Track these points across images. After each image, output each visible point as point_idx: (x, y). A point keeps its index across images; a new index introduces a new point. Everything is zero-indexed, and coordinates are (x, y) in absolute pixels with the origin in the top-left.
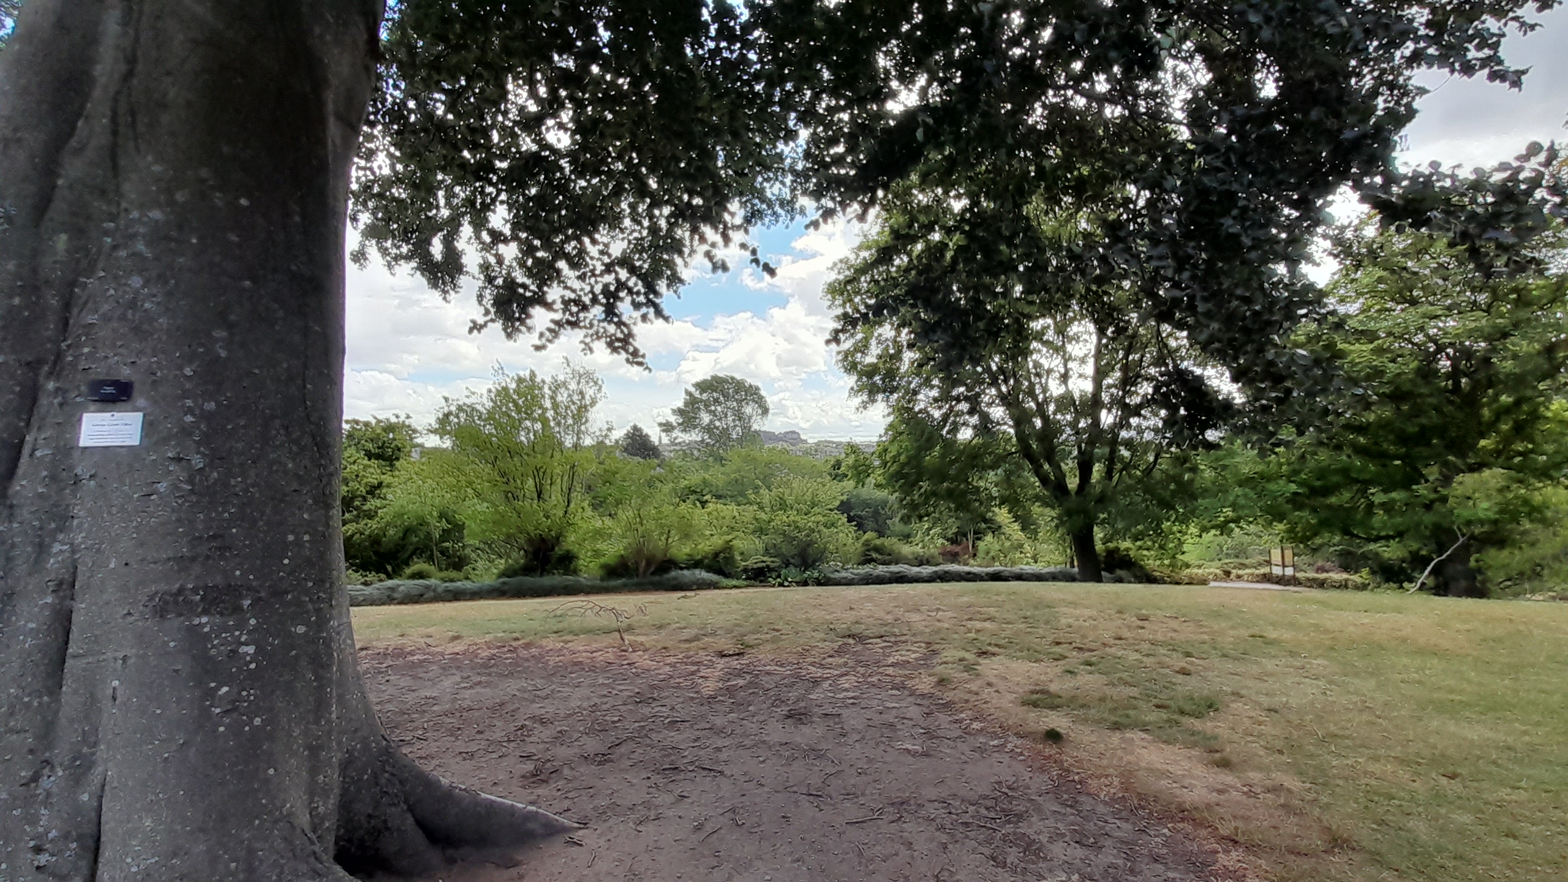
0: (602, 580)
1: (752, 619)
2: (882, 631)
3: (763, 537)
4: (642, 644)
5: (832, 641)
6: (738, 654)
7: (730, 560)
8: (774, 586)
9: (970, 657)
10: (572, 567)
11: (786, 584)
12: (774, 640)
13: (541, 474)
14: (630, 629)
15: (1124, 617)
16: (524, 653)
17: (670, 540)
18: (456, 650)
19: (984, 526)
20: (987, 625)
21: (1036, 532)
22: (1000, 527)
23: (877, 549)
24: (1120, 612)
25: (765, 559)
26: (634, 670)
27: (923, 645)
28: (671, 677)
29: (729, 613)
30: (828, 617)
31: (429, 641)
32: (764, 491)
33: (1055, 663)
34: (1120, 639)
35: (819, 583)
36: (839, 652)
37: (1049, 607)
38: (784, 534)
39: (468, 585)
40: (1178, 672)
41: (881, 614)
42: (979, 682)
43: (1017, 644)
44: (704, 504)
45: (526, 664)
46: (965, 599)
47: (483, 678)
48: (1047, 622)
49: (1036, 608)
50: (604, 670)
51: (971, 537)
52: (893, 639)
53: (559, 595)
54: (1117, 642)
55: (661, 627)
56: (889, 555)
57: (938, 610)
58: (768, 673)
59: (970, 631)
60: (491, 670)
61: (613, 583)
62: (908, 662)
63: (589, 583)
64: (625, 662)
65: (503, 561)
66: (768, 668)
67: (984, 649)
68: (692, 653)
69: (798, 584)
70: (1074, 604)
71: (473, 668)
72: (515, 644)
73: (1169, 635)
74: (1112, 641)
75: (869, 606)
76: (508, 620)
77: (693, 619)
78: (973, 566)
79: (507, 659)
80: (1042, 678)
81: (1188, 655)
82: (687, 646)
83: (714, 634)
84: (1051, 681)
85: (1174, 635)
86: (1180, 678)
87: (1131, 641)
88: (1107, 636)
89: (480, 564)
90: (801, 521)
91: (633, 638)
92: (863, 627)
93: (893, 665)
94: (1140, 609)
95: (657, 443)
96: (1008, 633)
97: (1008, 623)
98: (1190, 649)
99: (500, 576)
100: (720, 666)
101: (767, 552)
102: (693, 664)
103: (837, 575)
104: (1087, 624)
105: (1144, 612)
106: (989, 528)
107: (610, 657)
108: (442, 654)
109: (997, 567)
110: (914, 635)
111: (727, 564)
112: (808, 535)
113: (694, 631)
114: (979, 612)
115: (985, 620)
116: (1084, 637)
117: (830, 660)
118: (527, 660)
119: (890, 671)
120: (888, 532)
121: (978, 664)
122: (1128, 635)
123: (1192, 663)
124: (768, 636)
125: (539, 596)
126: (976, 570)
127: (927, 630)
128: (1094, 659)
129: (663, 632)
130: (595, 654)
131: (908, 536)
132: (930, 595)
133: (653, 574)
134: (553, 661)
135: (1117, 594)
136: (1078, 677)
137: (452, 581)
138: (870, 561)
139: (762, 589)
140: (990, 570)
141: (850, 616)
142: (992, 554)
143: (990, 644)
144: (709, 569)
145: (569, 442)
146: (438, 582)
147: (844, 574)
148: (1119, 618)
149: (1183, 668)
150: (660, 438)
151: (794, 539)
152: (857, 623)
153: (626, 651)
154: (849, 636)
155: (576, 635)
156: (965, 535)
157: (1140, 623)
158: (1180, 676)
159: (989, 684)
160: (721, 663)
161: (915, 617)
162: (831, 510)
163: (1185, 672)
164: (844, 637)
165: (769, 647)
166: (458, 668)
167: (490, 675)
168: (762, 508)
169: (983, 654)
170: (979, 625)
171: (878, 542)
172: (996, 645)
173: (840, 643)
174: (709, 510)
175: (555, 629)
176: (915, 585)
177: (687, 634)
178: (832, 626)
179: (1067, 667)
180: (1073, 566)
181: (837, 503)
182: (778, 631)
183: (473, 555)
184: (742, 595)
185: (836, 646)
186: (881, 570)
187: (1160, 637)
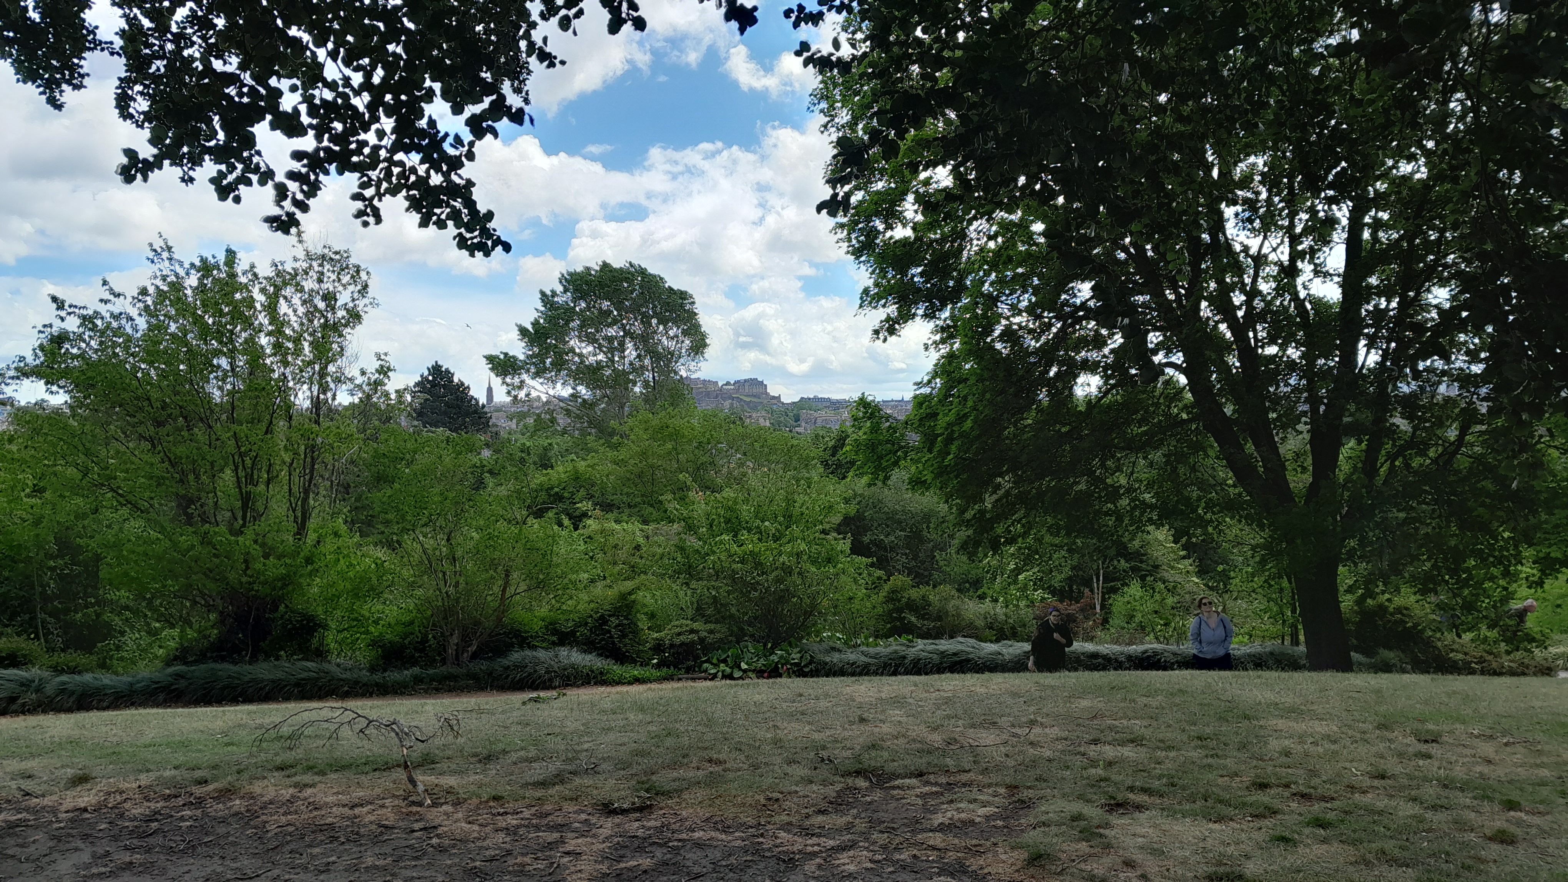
0: (373, 669)
1: (669, 742)
2: (921, 762)
3: (694, 584)
4: (450, 791)
5: (824, 783)
6: (640, 809)
7: (630, 630)
8: (714, 677)
9: (1093, 812)
10: (315, 642)
11: (737, 674)
12: (711, 781)
13: (248, 462)
14: (428, 762)
15: (1391, 736)
16: (217, 809)
17: (510, 591)
18: (82, 803)
19: (1123, 564)
20: (1128, 752)
21: (1225, 577)
22: (1157, 567)
23: (911, 606)
24: (1382, 726)
25: (696, 626)
26: (435, 841)
27: (1002, 791)
28: (509, 853)
29: (623, 729)
30: (816, 736)
31: (28, 785)
32: (696, 496)
33: (1257, 824)
34: (1383, 777)
35: (800, 672)
36: (838, 804)
37: (1246, 717)
38: (733, 577)
39: (106, 679)
40: (1490, 839)
41: (919, 730)
42: (1107, 861)
43: (1184, 788)
44: (577, 520)
45: (222, 830)
46: (1085, 703)
47: (137, 857)
48: (1243, 746)
49: (1223, 719)
50: (376, 840)
51: (1098, 585)
52: (943, 780)
53: (287, 699)
54: (1376, 783)
55: (488, 758)
56: (939, 618)
57: (1032, 723)
58: (699, 845)
59: (1094, 763)
60: (151, 840)
61: (394, 676)
62: (972, 822)
63: (347, 675)
64: (417, 826)
65: (176, 632)
66: (697, 835)
67: (1120, 797)
68: (548, 807)
69: (760, 673)
70: (1292, 712)
71: (115, 838)
72: (198, 791)
73: (1478, 769)
74: (1367, 782)
75: (896, 714)
76: (184, 745)
77: (552, 743)
78: (1101, 642)
79: (182, 819)
80: (1230, 850)
81: (1511, 805)
82: (539, 793)
83: (594, 770)
84: (1247, 857)
85: (1486, 769)
86: (1495, 849)
87: (1405, 782)
88: (1357, 772)
89: (131, 639)
90: (766, 551)
91: (432, 779)
92: (885, 754)
93: (942, 828)
94: (1423, 721)
95: (483, 400)
96: (1169, 766)
97: (1170, 748)
98: (1515, 796)
99: (168, 663)
100: (605, 832)
101: (699, 612)
102: (551, 828)
103: (836, 657)
104: (1320, 749)
105: (1430, 726)
106: (1134, 569)
107: (389, 816)
108: (54, 811)
109: (1150, 645)
110: (985, 771)
111: (624, 636)
112: (779, 580)
113: (554, 767)
114: (1111, 728)
115: (1123, 743)
116: (1313, 773)
117: (820, 818)
118: (223, 821)
119: (937, 839)
120: (936, 575)
121: (1107, 825)
122: (1398, 769)
123: (1519, 823)
124: (700, 773)
125: (249, 700)
126: (1105, 649)
127: (1011, 763)
128: (1331, 816)
129: (493, 769)
130: (357, 811)
131: (976, 584)
132: (1015, 695)
133: (474, 656)
134: (274, 821)
135: (1378, 692)
136: (1301, 850)
137: (73, 671)
138: (901, 628)
139: (690, 683)
140: (1136, 649)
141: (859, 736)
142: (1138, 617)
143: (1131, 789)
144: (588, 646)
145: (302, 398)
146: (46, 674)
147: (851, 656)
148: (1383, 739)
149: (1502, 832)
150: (490, 390)
151: (754, 587)
152: (874, 746)
153: (420, 804)
154: (858, 773)
155: (322, 773)
156: (1088, 583)
157: (1423, 748)
158: (1495, 847)
159: (1129, 864)
160: (607, 826)
161: (987, 738)
162: (824, 532)
163: (1503, 838)
164: (850, 774)
165: (701, 794)
166: (85, 837)
167: (149, 850)
168: (691, 528)
169: (1116, 806)
170: (1109, 752)
171: (914, 594)
172: (1144, 790)
173: (838, 787)
174: (586, 532)
175: (279, 760)
176: (987, 675)
177: (538, 771)
178: (824, 754)
179: (1280, 831)
180: (1295, 642)
181: (837, 519)
182: (719, 762)
183: (117, 621)
184: (650, 695)
185: (831, 792)
186: (921, 647)
187: (1459, 772)
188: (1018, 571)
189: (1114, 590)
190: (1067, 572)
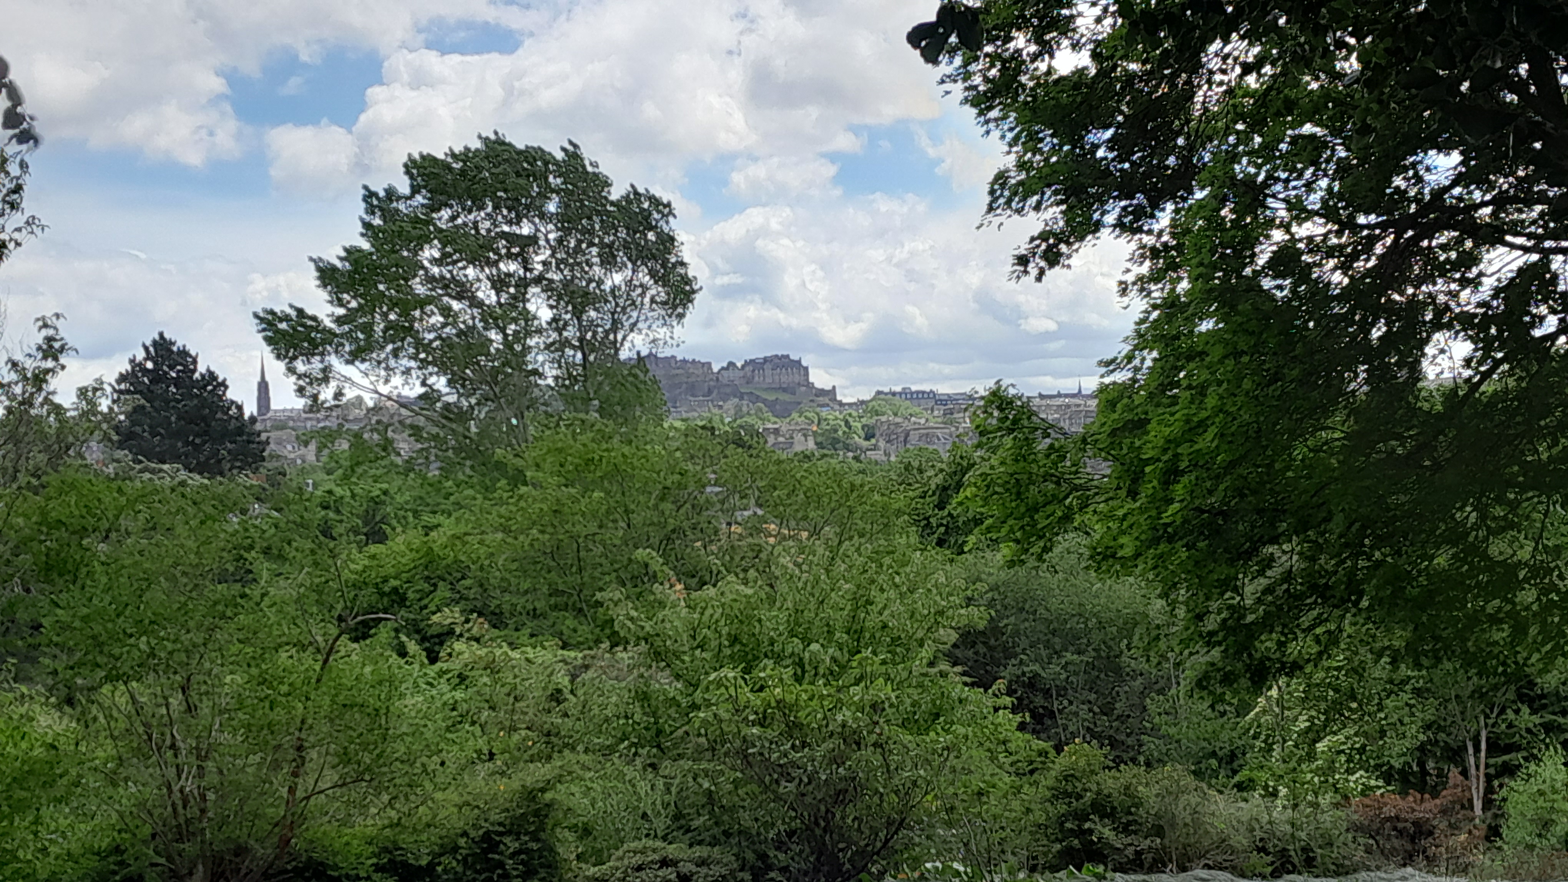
3: (667, 767)
7: (541, 860)
38: (743, 752)
51: (1478, 761)
131: (1233, 760)
138: (1081, 853)
151: (784, 772)
156: (1456, 757)
162: (926, 660)
168: (660, 655)
181: (952, 635)
188: (1313, 735)
189: (1510, 770)
190: (1414, 734)
